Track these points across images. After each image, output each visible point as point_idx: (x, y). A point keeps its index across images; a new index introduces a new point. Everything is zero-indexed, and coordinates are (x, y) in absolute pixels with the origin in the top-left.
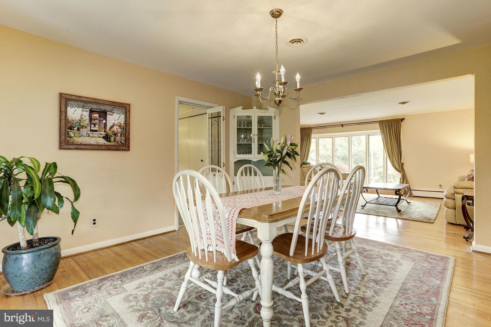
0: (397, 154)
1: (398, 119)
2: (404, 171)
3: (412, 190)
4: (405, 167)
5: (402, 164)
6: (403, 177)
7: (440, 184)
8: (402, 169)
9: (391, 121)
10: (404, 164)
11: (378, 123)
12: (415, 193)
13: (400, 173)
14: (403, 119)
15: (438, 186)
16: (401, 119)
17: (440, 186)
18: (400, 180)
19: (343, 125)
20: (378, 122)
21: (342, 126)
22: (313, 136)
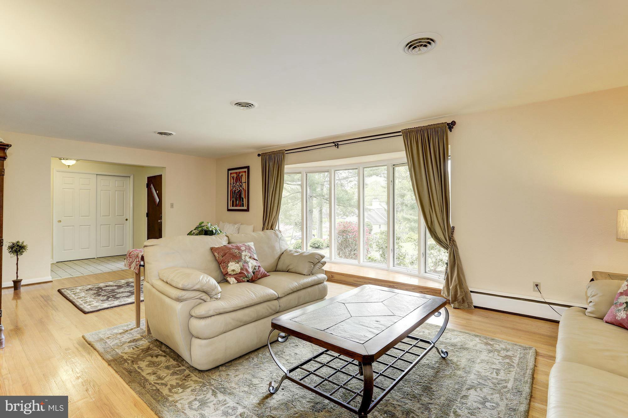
0: (441, 206)
1: (442, 123)
2: (456, 246)
3: (471, 292)
4: (457, 236)
5: (450, 230)
6: (452, 260)
7: (537, 281)
8: (450, 240)
9: (427, 130)
10: (455, 229)
11: (402, 137)
12: (477, 300)
13: (447, 249)
14: (454, 123)
15: (532, 285)
16: (448, 124)
17: (537, 285)
18: (446, 265)
19: (339, 143)
20: (401, 134)
21: (336, 144)
22: (287, 168)
